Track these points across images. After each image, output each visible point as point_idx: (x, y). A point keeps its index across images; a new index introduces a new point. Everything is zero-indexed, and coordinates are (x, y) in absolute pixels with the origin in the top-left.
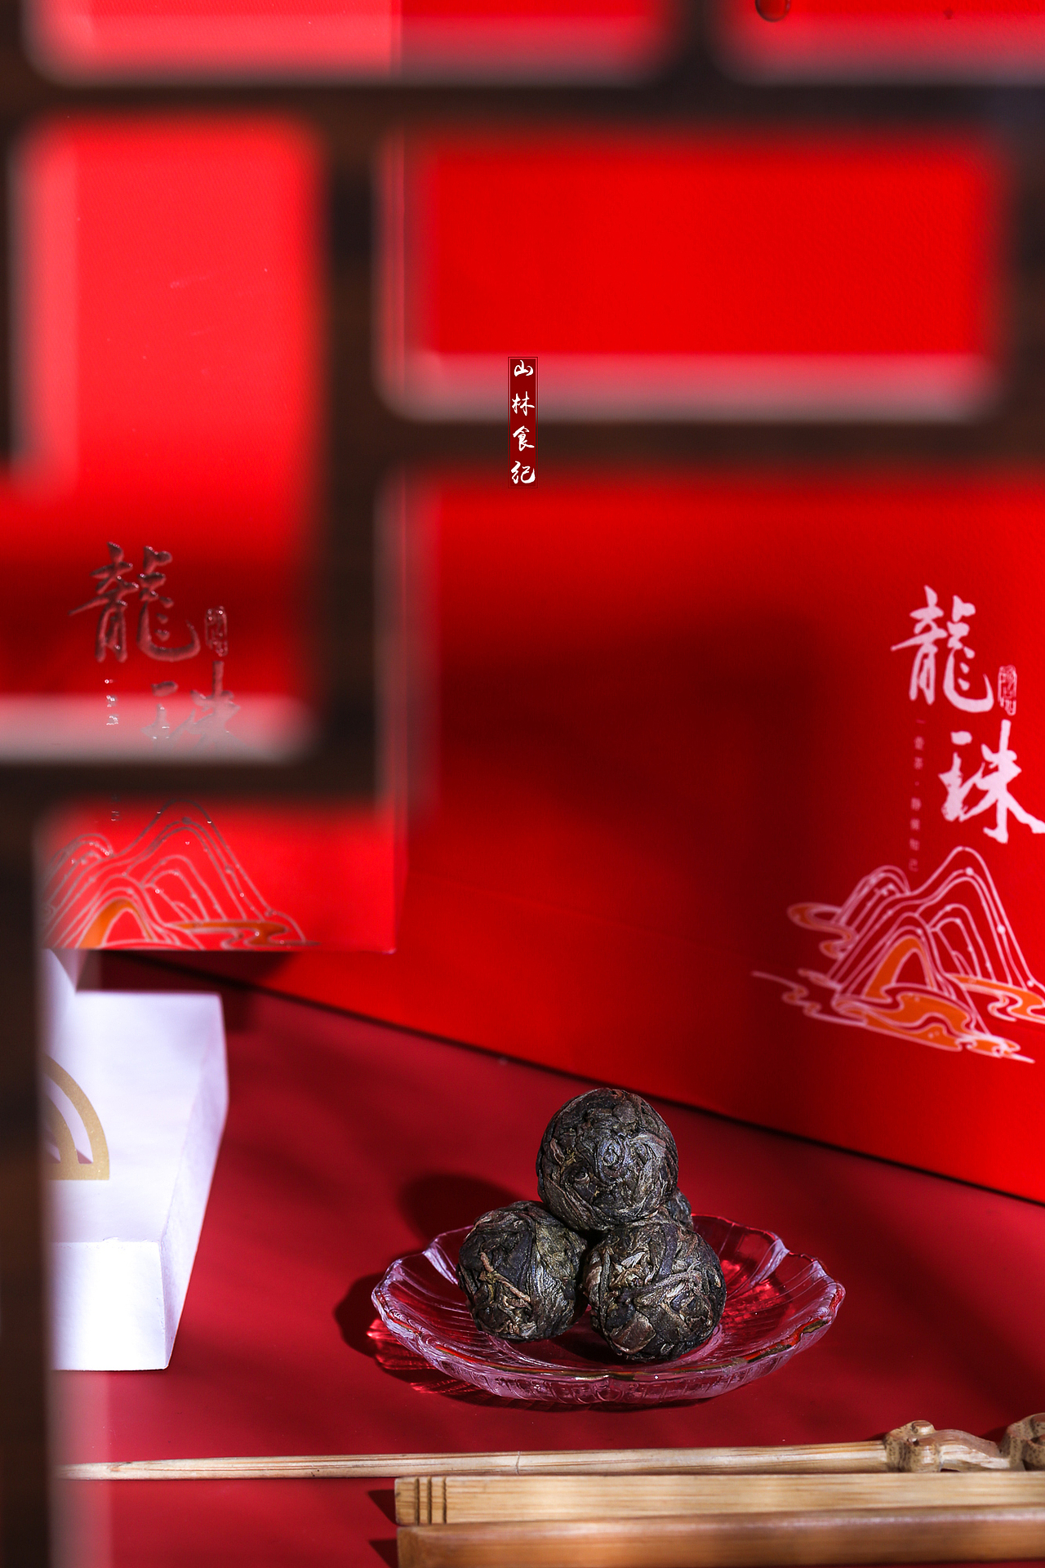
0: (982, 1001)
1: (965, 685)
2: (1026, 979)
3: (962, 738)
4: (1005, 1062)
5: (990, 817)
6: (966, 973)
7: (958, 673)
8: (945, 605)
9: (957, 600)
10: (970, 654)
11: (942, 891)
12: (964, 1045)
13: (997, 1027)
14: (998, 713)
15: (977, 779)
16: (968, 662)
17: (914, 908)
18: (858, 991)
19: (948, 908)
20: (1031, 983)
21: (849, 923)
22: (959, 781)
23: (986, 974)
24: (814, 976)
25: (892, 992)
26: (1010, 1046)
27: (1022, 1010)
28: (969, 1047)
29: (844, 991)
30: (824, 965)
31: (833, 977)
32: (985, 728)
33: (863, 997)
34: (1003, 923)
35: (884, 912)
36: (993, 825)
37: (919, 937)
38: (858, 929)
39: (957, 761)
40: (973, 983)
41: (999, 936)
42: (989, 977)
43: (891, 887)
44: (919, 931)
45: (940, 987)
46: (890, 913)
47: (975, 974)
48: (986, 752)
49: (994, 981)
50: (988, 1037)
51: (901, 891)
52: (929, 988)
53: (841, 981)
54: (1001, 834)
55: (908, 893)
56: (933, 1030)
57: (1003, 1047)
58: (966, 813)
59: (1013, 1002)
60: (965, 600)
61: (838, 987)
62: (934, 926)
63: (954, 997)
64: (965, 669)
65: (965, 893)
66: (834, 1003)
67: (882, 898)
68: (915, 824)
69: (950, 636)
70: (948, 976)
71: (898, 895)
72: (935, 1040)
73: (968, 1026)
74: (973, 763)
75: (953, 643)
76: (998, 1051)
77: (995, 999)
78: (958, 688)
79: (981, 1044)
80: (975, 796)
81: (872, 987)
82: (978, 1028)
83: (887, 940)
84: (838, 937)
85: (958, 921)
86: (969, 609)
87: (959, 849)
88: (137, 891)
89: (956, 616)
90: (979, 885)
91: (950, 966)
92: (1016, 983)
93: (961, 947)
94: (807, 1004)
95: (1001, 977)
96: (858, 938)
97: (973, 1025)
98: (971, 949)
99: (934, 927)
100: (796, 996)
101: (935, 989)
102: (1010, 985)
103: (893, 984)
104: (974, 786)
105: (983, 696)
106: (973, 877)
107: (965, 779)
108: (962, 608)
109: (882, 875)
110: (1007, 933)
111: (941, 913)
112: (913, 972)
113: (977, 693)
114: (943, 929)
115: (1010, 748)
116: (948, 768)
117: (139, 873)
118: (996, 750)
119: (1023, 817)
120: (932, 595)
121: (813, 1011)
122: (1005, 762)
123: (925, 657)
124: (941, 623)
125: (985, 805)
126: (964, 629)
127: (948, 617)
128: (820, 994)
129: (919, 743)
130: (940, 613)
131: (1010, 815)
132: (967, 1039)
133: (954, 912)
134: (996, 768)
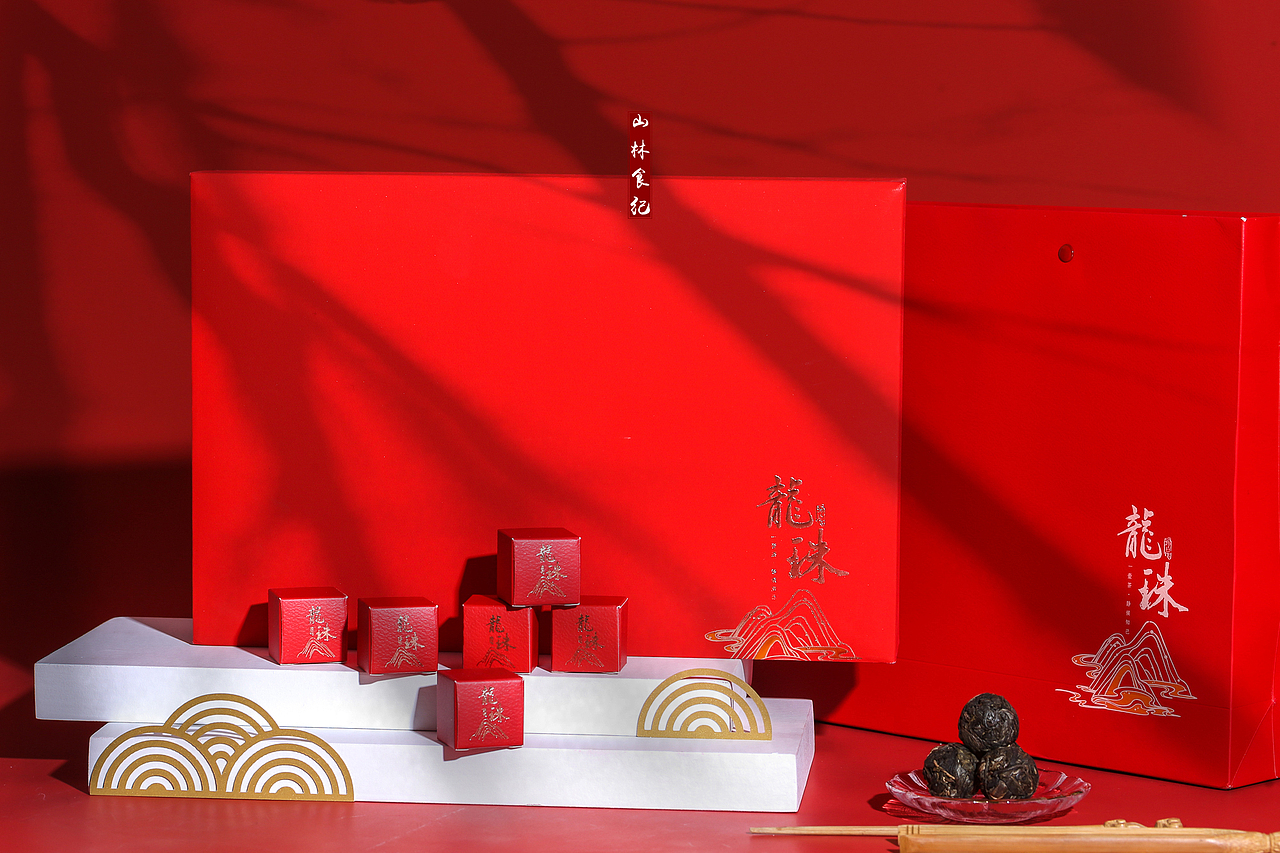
0: (1157, 691)
1: (1150, 548)
2: (1177, 679)
3: (1148, 572)
4: (1168, 718)
5: (1160, 607)
6: (1151, 679)
7: (1146, 543)
8: (1141, 513)
9: (1146, 510)
10: (1152, 534)
11: (1140, 642)
12: (1149, 712)
13: (1164, 702)
14: (1164, 559)
15: (1156, 589)
16: (1150, 537)
17: (1128, 651)
18: (1103, 693)
19: (1143, 650)
20: (1179, 681)
21: (1099, 661)
22: (1147, 591)
23: (1159, 678)
24: (1083, 687)
25: (1118, 691)
26: (1170, 711)
27: (1175, 694)
28: (1152, 713)
29: (1097, 693)
30: (1087, 682)
31: (1091, 688)
32: (1158, 567)
33: (1106, 694)
34: (1166, 655)
35: (1114, 654)
36: (1162, 610)
37: (1130, 664)
38: (1103, 664)
39: (1146, 582)
40: (1154, 683)
41: (1165, 660)
42: (1161, 680)
43: (1118, 642)
44: (1130, 662)
46: (1117, 654)
47: (1155, 679)
48: (1159, 577)
49: (1163, 682)
50: (1161, 708)
51: (1122, 644)
52: (1135, 687)
53: (1094, 689)
54: (1165, 614)
55: (1125, 645)
56: (1136, 707)
57: (1167, 711)
58: (1150, 605)
59: (1171, 690)
60: (1151, 510)
61: (1095, 691)
63: (1146, 691)
64: (1150, 541)
65: (1150, 642)
66: (1092, 699)
67: (1114, 648)
68: (1128, 613)
69: (1143, 526)
70: (1142, 680)
71: (1121, 646)
72: (1137, 711)
73: (1151, 703)
74: (1153, 582)
75: (1145, 530)
76: (1165, 713)
77: (1164, 689)
78: (1146, 549)
79: (1156, 711)
80: (1155, 597)
81: (1109, 689)
82: (1156, 703)
83: (1116, 667)
84: (1095, 669)
85: (1147, 655)
86: (1151, 514)
87: (1147, 622)
89: (1146, 517)
90: (1156, 638)
91: (1143, 676)
92: (1173, 681)
93: (1148, 667)
94: (1080, 701)
95: (1166, 679)
96: (1102, 668)
97: (1153, 702)
98: (1152, 667)
99: (1137, 659)
100: (1075, 698)
101: (1138, 688)
102: (1170, 683)
103: (1118, 688)
104: (1154, 592)
105: (1158, 552)
106: (1153, 634)
107: (1149, 590)
108: (1148, 514)
109: (1114, 637)
110: (1168, 658)
111: (1139, 653)
112: (1127, 681)
113: (1155, 551)
114: (1140, 660)
115: (1169, 574)
116: (1142, 585)
117: (783, 624)
118: (1163, 576)
119: (1175, 605)
120: (1135, 509)
121: (1083, 704)
122: (1167, 581)
123: (1132, 537)
124: (1139, 521)
125: (1158, 601)
126: (1149, 523)
127: (1142, 518)
128: (1086, 696)
129: (1130, 576)
130: (1139, 517)
131: (1169, 604)
132: (1151, 709)
133: (1145, 652)
134: (1163, 584)
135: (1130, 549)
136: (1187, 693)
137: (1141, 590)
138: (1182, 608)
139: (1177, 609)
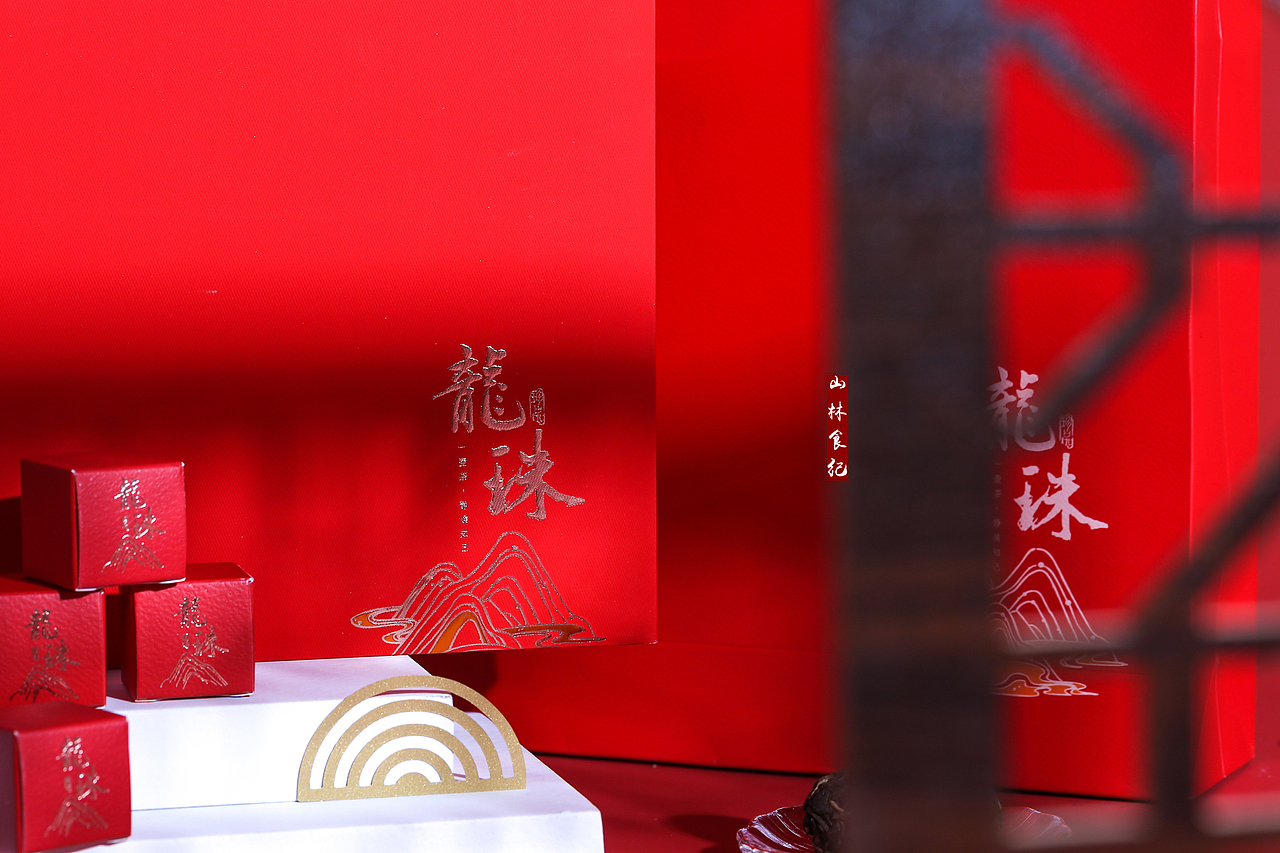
0: (1055, 657)
1: (1031, 433)
2: (1090, 635)
3: (1031, 471)
4: (1076, 699)
5: (1056, 524)
6: (1041, 638)
7: (1024, 426)
8: (1014, 377)
9: (1023, 373)
10: (1035, 410)
11: (1021, 581)
12: (1040, 691)
13: (1067, 674)
14: (1059, 449)
15: (1045, 498)
16: (1033, 415)
19: (1025, 594)
20: (1093, 638)
22: (1031, 501)
23: (1056, 636)
26: (1078, 686)
27: (1088, 660)
28: (1045, 692)
32: (1051, 463)
34: (1070, 598)
36: (1059, 529)
39: (1028, 487)
40: (1049, 644)
41: (1066, 607)
42: (1061, 638)
44: (1003, 614)
47: (1049, 638)
48: (1051, 478)
49: (1064, 641)
50: (1060, 683)
54: (1065, 534)
56: (1015, 685)
57: (1073, 688)
58: (1036, 523)
60: (1029, 373)
62: (1014, 608)
65: (1039, 581)
68: (995, 536)
69: (1019, 399)
70: (1025, 642)
72: (1017, 691)
73: (1044, 678)
74: (1040, 486)
75: (1022, 404)
76: (1069, 692)
79: (1054, 688)
80: (1044, 509)
82: (1053, 678)
85: (1033, 602)
86: (1034, 378)
87: (1033, 549)
88: (478, 605)
89: (1023, 386)
90: (1049, 574)
91: (1026, 635)
92: (1083, 639)
93: (1035, 619)
95: (1070, 637)
97: (1047, 677)
98: (1045, 620)
104: (1043, 502)
105: (1047, 439)
106: (1044, 569)
107: (1034, 501)
108: (1027, 378)
110: (1073, 605)
111: (1019, 599)
113: (1042, 437)
114: (1019, 610)
115: (1069, 473)
116: (1021, 493)
118: (1058, 474)
119: (1082, 519)
120: (1004, 373)
122: (1068, 483)
124: (1011, 391)
125: (1051, 515)
126: (1029, 393)
127: (1017, 385)
129: (998, 479)
130: (1011, 384)
131: (1072, 519)
132: (1044, 686)
133: (1030, 597)
134: (1060, 488)
136: (1109, 657)
137: (1019, 501)
138: (1096, 525)
139: (1087, 526)
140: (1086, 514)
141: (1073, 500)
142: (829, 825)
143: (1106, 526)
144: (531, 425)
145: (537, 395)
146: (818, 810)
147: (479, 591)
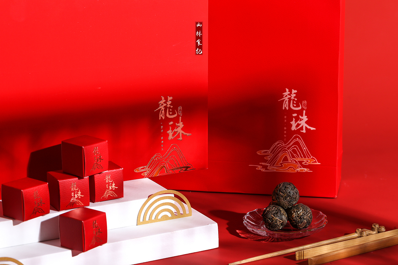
0: (301, 162)
1: (295, 105)
2: (310, 157)
3: (295, 115)
4: (306, 172)
5: (301, 128)
6: (297, 157)
7: (293, 103)
10: (296, 99)
11: (292, 143)
12: (297, 171)
13: (304, 166)
14: (302, 109)
15: (299, 122)
16: (295, 101)
17: (286, 148)
18: (273, 165)
19: (293, 146)
20: (311, 157)
21: (271, 152)
22: (295, 123)
23: (301, 157)
24: (263, 164)
25: (281, 164)
27: (310, 162)
29: (270, 165)
30: (266, 161)
31: (267, 163)
32: (300, 113)
33: (275, 166)
35: (279, 149)
36: (302, 130)
37: (287, 153)
38: (273, 153)
39: (294, 119)
40: (299, 159)
41: (304, 150)
42: (302, 158)
43: (280, 144)
44: (287, 152)
45: (291, 161)
46: (280, 149)
47: (299, 157)
48: (300, 117)
49: (303, 158)
50: (303, 169)
51: (282, 145)
52: (289, 162)
53: (269, 164)
54: (304, 131)
55: (284, 145)
56: (290, 169)
57: (306, 170)
58: (296, 128)
59: (308, 161)
60: (295, 90)
61: (269, 165)
62: (290, 150)
63: (295, 163)
64: (295, 102)
65: (297, 143)
66: (268, 168)
67: (278, 147)
68: (285, 132)
69: (291, 97)
70: (293, 159)
71: (282, 146)
72: (291, 171)
73: (298, 167)
74: (297, 119)
75: (293, 98)
77: (304, 161)
78: (293, 106)
79: (301, 170)
80: (298, 125)
81: (276, 164)
82: (300, 167)
83: (280, 154)
84: (269, 155)
85: (295, 148)
86: (296, 91)
87: (295, 135)
89: (293, 93)
90: (300, 141)
91: (293, 157)
92: (308, 158)
93: (296, 153)
94: (262, 169)
95: (305, 157)
96: (273, 155)
98: (298, 153)
100: (259, 168)
101: (291, 162)
102: (307, 158)
103: (281, 162)
104: (298, 123)
105: (299, 107)
106: (298, 140)
107: (296, 123)
108: (294, 91)
109: (278, 142)
110: (306, 149)
111: (291, 147)
112: (286, 159)
113: (298, 106)
114: (291, 150)
115: (305, 115)
116: (292, 121)
118: (302, 116)
119: (309, 127)
120: (287, 90)
121: (263, 170)
122: (305, 118)
123: (286, 101)
124: (289, 95)
125: (300, 126)
126: (295, 95)
127: (291, 93)
128: (265, 167)
129: (285, 117)
130: (289, 93)
131: (306, 127)
132: (298, 170)
133: (294, 147)
134: (303, 119)
135: (285, 106)
136: (316, 162)
137: (291, 123)
138: (312, 129)
139: (310, 129)
140: (310, 126)
141: (306, 122)
142: (271, 221)
143: (315, 129)
144: (178, 116)
145: (180, 108)
146: (268, 217)
147: (166, 160)
